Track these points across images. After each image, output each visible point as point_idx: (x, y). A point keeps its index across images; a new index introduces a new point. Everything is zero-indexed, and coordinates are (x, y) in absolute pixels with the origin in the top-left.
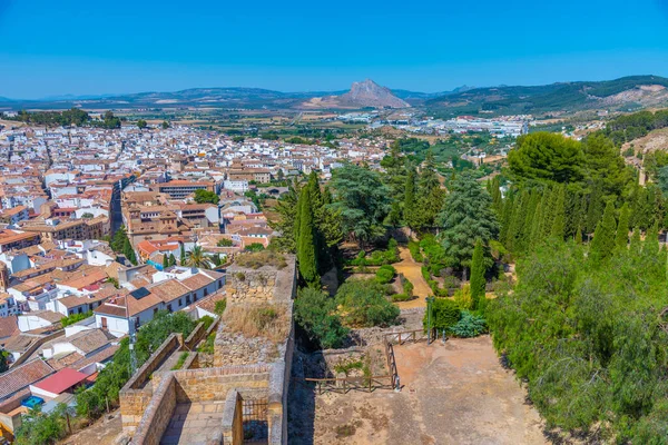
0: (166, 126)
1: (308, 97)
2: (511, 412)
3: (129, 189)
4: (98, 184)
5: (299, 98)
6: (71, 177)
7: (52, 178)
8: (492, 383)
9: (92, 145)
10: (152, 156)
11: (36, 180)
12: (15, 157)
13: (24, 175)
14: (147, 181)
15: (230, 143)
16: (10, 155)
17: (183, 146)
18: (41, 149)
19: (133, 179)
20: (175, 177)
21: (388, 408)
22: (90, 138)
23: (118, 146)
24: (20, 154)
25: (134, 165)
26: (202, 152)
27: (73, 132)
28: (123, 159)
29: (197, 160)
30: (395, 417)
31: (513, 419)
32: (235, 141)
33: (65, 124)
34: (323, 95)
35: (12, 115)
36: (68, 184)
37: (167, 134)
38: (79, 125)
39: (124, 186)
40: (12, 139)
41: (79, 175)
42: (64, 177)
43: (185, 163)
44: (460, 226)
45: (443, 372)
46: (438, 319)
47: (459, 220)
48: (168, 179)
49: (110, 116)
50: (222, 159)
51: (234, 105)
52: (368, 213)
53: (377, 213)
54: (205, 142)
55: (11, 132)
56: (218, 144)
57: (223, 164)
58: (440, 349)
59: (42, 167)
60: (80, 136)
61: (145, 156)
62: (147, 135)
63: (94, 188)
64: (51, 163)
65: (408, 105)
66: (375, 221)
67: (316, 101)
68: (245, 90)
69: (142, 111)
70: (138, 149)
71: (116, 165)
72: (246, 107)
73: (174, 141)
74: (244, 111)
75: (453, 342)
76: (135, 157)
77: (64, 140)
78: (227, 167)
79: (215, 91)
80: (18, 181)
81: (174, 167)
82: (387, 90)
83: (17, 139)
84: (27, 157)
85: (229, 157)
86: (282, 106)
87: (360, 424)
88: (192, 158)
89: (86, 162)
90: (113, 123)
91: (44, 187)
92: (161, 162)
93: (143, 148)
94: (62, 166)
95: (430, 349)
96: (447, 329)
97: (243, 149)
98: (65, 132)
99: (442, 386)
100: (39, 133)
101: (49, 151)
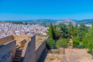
0: (34, 25)
1: (58, 21)
2: (89, 59)
3: (28, 34)
4: (23, 33)
5: (56, 21)
6: (19, 32)
7: (16, 32)
8: (85, 55)
9: (23, 27)
10: (32, 29)
11: (14, 32)
12: (11, 29)
13: (12, 31)
14: (31, 33)
15: (44, 27)
16: (11, 28)
17: (37, 28)
18: (15, 28)
19: (29, 32)
20: (35, 32)
21: (62, 57)
22: (23, 26)
23: (27, 27)
24: (12, 28)
25: (29, 30)
26: (40, 29)
27: (20, 25)
28: (27, 29)
29: (39, 30)
30: (63, 58)
31: (89, 61)
32: (45, 27)
33: (19, 24)
34: (60, 20)
35: (11, 22)
36: (19, 33)
37: (34, 26)
38: (21, 24)
39: (27, 33)
40: (11, 26)
41: (20, 31)
42: (18, 32)
43: (37, 30)
44: (81, 32)
45: (75, 53)
46: (74, 44)
47: (81, 31)
48: (34, 33)
49: (26, 23)
50: (43, 30)
51: (46, 22)
52: (64, 31)
53: (66, 32)
54: (40, 27)
55: (11, 25)
56: (42, 27)
57: (43, 31)
58: (75, 50)
59: (15, 30)
60: (21, 26)
61: (31, 29)
62: (31, 26)
63: (22, 33)
64: (16, 30)
65: (75, 22)
66: (65, 33)
67: (59, 21)
68: (48, 20)
69: (31, 23)
70: (30, 28)
71: (26, 30)
72: (48, 22)
73: (35, 27)
74: (47, 23)
75: (77, 49)
76: (29, 29)
77: (19, 26)
78: (44, 31)
79: (43, 20)
80: (11, 32)
81: (35, 31)
82: (71, 20)
83: (12, 26)
84: (13, 29)
85: (44, 29)
86: (53, 22)
87: (55, 59)
88: (38, 30)
89: (22, 30)
90: (26, 24)
91: (15, 33)
92: (33, 30)
93: (31, 28)
94: (18, 30)
95: (72, 50)
96: (76, 46)
97: (46, 28)
98: (19, 25)
99: (74, 55)
100: (15, 25)
101: (16, 28)
